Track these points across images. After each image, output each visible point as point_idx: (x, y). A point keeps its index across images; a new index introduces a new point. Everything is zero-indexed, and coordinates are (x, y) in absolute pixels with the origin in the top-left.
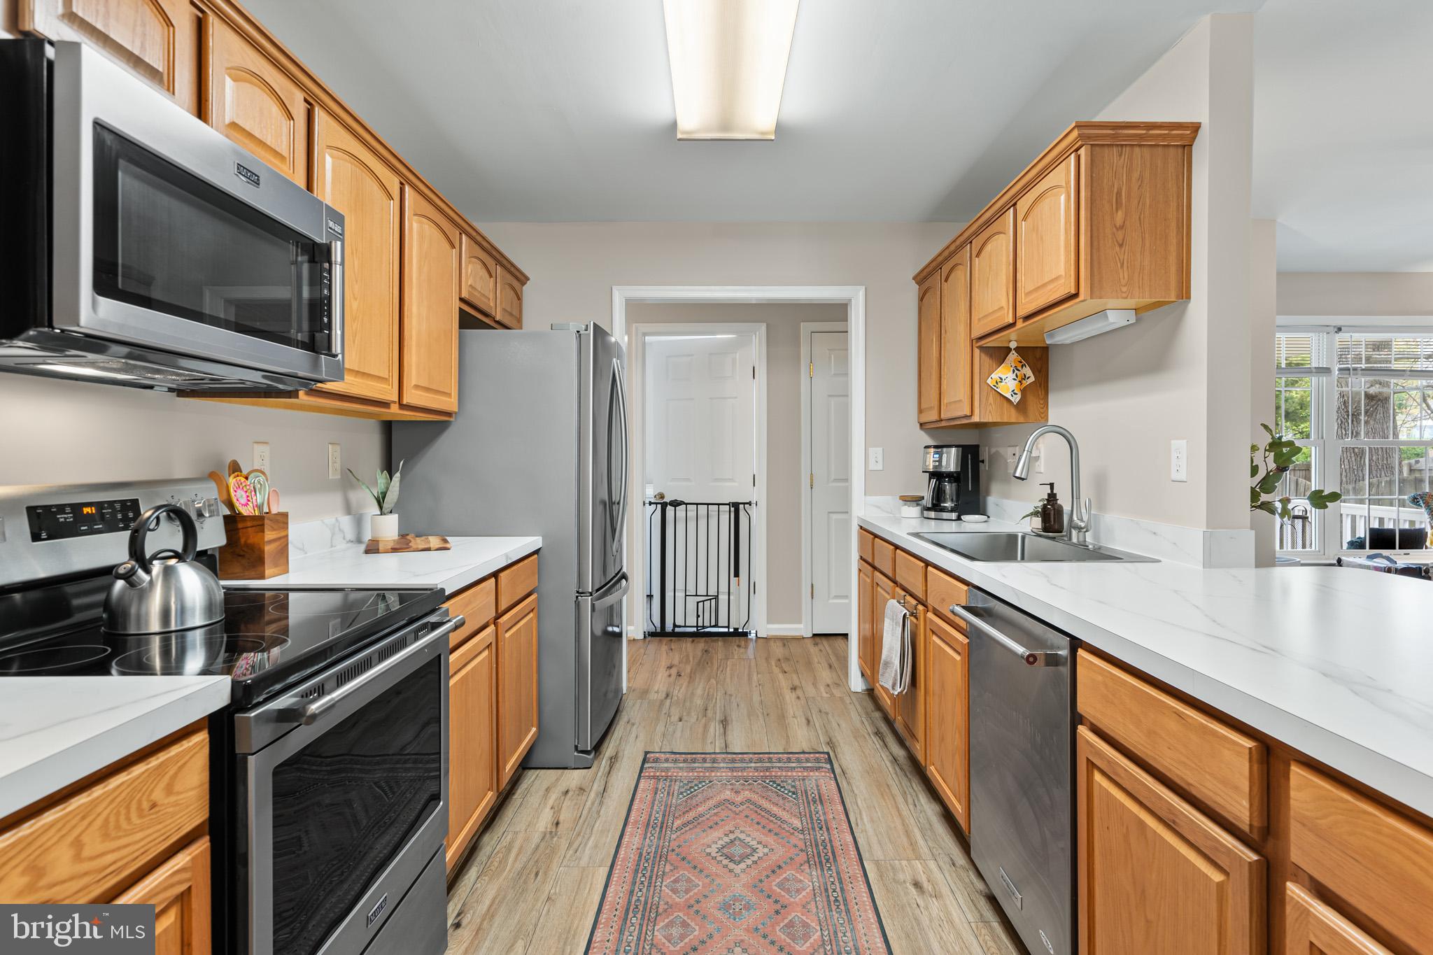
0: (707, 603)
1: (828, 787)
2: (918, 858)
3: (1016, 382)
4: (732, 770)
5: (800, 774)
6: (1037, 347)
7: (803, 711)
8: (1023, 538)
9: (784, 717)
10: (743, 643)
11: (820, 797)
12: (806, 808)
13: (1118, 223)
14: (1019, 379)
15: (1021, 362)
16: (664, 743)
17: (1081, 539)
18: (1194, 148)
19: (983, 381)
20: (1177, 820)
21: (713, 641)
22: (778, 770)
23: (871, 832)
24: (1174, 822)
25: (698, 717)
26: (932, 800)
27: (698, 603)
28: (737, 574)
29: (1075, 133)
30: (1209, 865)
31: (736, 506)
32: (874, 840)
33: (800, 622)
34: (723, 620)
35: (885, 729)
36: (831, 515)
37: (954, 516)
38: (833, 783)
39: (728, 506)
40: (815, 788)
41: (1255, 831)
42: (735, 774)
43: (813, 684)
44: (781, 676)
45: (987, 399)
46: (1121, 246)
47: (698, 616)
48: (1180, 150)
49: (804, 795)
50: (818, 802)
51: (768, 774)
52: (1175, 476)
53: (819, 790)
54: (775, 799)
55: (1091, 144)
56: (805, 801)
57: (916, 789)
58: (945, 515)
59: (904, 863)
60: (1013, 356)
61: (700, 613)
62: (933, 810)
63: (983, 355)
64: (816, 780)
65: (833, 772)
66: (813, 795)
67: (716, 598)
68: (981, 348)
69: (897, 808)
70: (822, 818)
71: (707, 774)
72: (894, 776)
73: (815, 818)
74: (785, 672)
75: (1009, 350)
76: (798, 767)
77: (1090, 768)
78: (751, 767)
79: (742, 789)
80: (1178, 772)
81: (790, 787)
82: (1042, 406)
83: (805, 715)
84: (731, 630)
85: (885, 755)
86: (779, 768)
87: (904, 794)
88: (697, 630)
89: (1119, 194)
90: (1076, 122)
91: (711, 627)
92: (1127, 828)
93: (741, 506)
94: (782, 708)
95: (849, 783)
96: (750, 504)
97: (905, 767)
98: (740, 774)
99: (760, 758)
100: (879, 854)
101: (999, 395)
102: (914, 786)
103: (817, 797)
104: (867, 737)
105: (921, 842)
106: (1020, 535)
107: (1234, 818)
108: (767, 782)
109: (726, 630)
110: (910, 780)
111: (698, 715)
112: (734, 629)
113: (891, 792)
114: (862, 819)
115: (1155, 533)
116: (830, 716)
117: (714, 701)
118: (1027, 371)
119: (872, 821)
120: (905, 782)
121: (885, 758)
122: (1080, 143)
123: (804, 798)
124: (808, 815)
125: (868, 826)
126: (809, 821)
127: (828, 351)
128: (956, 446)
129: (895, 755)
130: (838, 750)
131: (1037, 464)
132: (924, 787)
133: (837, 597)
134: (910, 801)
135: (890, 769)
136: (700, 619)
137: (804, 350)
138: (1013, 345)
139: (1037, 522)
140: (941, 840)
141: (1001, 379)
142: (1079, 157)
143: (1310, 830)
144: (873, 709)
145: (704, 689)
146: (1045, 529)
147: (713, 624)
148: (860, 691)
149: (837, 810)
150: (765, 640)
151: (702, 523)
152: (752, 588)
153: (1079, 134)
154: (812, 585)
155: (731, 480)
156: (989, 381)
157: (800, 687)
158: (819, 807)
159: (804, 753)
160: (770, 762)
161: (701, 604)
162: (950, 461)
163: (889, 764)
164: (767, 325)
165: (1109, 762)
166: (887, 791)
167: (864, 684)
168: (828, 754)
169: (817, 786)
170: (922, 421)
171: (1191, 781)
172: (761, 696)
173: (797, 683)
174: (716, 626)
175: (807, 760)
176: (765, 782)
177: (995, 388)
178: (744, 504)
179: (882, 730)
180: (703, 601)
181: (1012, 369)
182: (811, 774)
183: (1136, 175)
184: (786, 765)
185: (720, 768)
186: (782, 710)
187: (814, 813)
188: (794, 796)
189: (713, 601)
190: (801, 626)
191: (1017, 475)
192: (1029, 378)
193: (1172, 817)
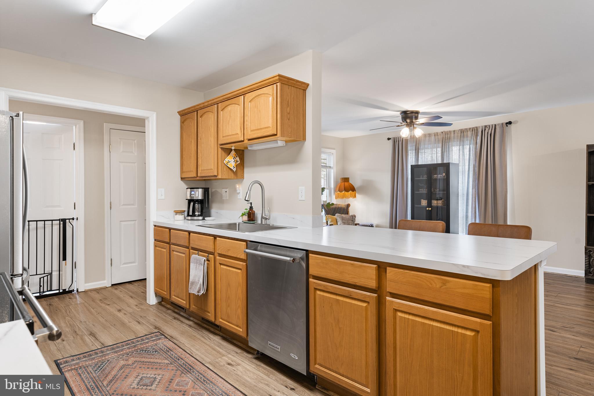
0: (45, 278)
1: (170, 344)
2: (224, 356)
3: (235, 163)
4: (116, 352)
5: (152, 343)
6: (240, 150)
7: (132, 319)
8: (239, 224)
9: (124, 324)
10: (71, 296)
11: (169, 349)
12: (166, 355)
13: (288, 112)
14: (235, 162)
15: (236, 155)
16: (62, 353)
17: (266, 223)
18: (306, 91)
19: (222, 161)
20: (351, 294)
21: (51, 299)
22: (140, 345)
23: (199, 354)
24: (350, 295)
25: (74, 337)
26: (215, 335)
27: (40, 279)
28: (65, 259)
29: (278, 78)
30: (362, 303)
31: (64, 221)
32: (203, 356)
33: (104, 280)
34: (55, 286)
35: (177, 316)
36: (121, 222)
37: (201, 218)
38: (170, 342)
39: (59, 221)
40: (164, 346)
41: (377, 288)
42: (119, 353)
43: (128, 306)
44: (107, 306)
45: (223, 169)
46: (289, 120)
47: (40, 286)
48: (303, 91)
49: (161, 350)
50: (170, 351)
51: (136, 348)
52: (300, 198)
53: (166, 347)
54: (149, 356)
55: (281, 83)
56: (163, 352)
57: (206, 333)
58: (195, 218)
59: (220, 359)
60: (233, 152)
61: (42, 284)
62: (218, 339)
63: (222, 151)
64: (162, 343)
65: (167, 338)
66: (165, 349)
67: (51, 274)
68: (221, 148)
69: (204, 342)
70: (176, 356)
71: (103, 358)
72: (194, 332)
73: (173, 357)
74: (109, 305)
75: (231, 150)
76: (149, 341)
77: (315, 291)
78: (125, 348)
79: (129, 358)
80: (351, 281)
81: (152, 350)
82: (242, 173)
83: (134, 320)
84: (61, 291)
85: (184, 325)
86: (140, 344)
87: (203, 337)
88: (40, 294)
89: (288, 102)
90: (279, 74)
91: (48, 291)
92: (332, 304)
93: (67, 221)
94: (120, 320)
95: (177, 340)
96: (73, 219)
97: (196, 327)
98: (122, 353)
99: (127, 343)
100: (208, 360)
101: (228, 168)
102: (204, 332)
103: (168, 349)
104: (171, 321)
105: (221, 350)
106: (237, 223)
107: (371, 287)
108: (139, 351)
109: (58, 291)
110: (201, 331)
111: (72, 335)
112: (63, 290)
113: (197, 338)
114: (192, 351)
115: (294, 218)
116: (147, 317)
117: (77, 327)
118: (238, 159)
119: (197, 350)
120: (200, 333)
121: (185, 326)
122: (278, 81)
123: (162, 352)
124: (169, 357)
125: (197, 352)
126: (171, 359)
127: (119, 140)
128: (202, 188)
129: (189, 324)
130: (163, 330)
131: (238, 195)
132: (209, 332)
133: (125, 264)
134: (207, 338)
135: (191, 330)
136: (42, 288)
137: (106, 137)
138: (233, 148)
139: (246, 218)
140: (227, 347)
141: (229, 161)
142: (277, 86)
143: (393, 282)
144: (166, 310)
145: (65, 323)
146: (249, 220)
147: (49, 289)
148: (155, 304)
149: (180, 351)
150: (84, 292)
151: (41, 232)
152: (74, 265)
153: (279, 79)
154: (111, 259)
155: (59, 206)
156: (225, 162)
157: (122, 309)
158: (172, 353)
159: (146, 335)
160: (133, 343)
161: (42, 279)
162: (199, 194)
163: (189, 328)
164: (84, 121)
165: (324, 286)
166: (195, 338)
167: (156, 300)
168: (159, 332)
169: (165, 345)
170: (183, 177)
171: (356, 282)
172: (104, 318)
173: (119, 308)
174: (51, 290)
175: (152, 337)
176: (138, 352)
177: (227, 165)
178: (69, 219)
179: (176, 317)
180: (43, 277)
181: (233, 158)
182: (158, 342)
183: (292, 96)
184: (143, 342)
185: (109, 354)
186: (120, 321)
187: (171, 355)
188: (157, 352)
189: (49, 276)
190: (105, 281)
191: (246, 199)
192: (238, 161)
193: (349, 294)
